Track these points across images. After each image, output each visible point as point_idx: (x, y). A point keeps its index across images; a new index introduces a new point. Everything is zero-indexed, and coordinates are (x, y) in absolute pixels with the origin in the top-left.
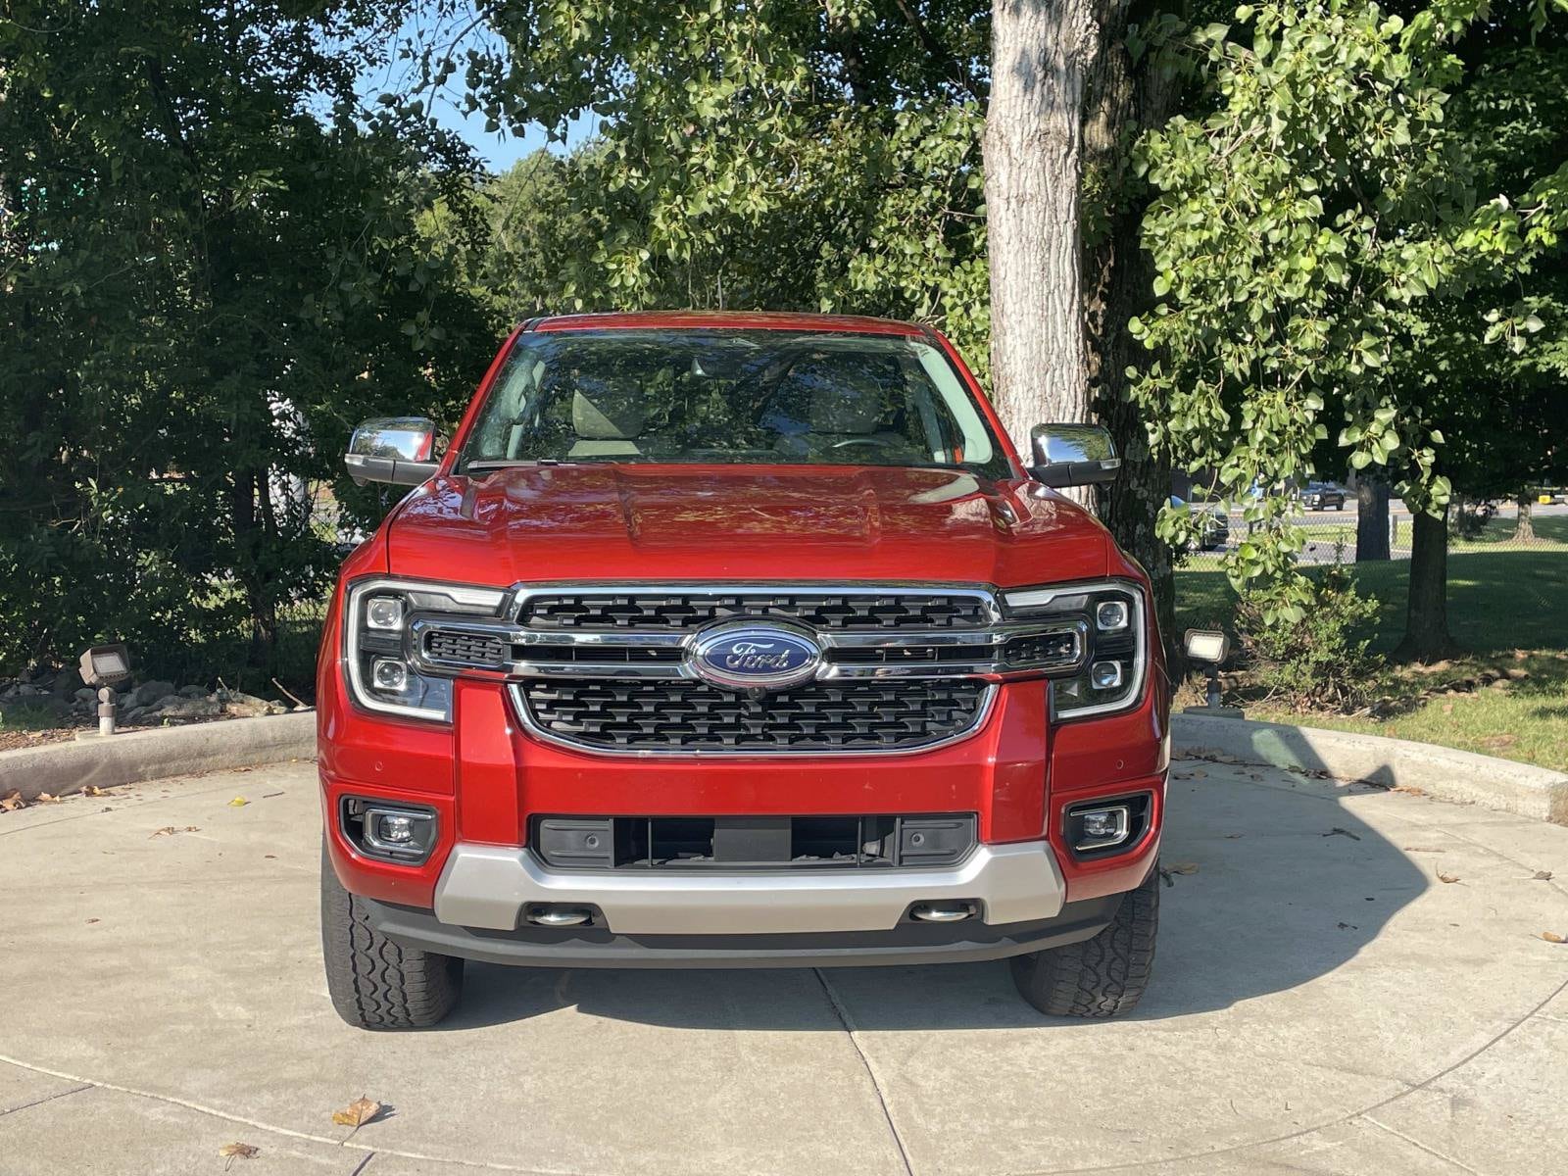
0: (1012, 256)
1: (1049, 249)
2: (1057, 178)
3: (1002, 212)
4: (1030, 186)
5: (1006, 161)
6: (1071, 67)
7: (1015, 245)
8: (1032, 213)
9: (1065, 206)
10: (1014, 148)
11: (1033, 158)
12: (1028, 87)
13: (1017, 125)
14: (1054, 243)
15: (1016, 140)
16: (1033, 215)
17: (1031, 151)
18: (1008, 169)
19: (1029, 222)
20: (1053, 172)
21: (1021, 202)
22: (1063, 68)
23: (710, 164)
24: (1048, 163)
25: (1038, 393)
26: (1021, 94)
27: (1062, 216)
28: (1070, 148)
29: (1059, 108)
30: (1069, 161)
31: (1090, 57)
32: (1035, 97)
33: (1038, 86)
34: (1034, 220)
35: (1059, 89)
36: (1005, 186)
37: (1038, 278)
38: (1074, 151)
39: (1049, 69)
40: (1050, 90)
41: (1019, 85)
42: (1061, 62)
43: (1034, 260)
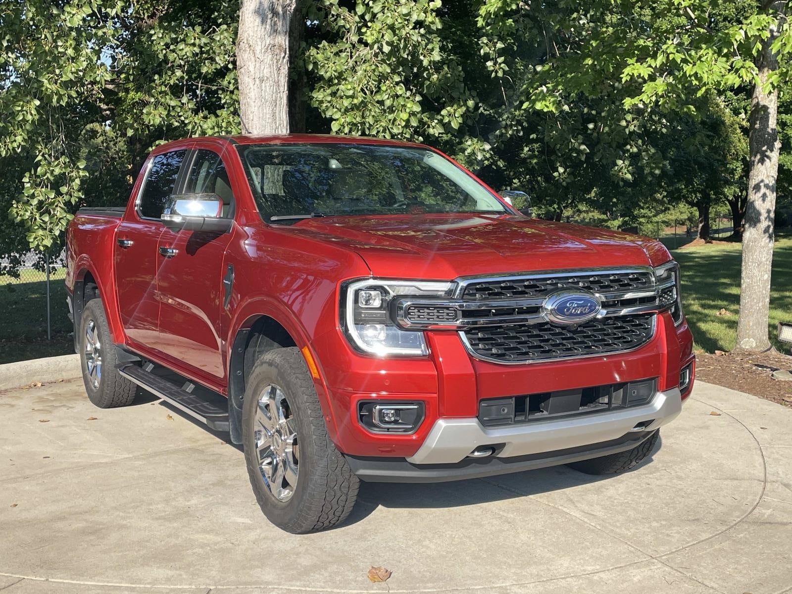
0: (256, 108)
1: (276, 106)
2: (279, 69)
3: (251, 85)
4: (266, 72)
5: (253, 59)
6: (285, 12)
7: (258, 103)
8: (267, 87)
9: (283, 84)
10: (258, 52)
11: (268, 58)
12: (263, 21)
13: (258, 40)
14: (278, 102)
15: (258, 49)
16: (268, 88)
17: (267, 54)
18: (254, 63)
19: (265, 91)
20: (277, 66)
21: (262, 81)
22: (281, 12)
23: (70, 52)
24: (275, 61)
25: (271, 180)
26: (260, 24)
27: (282, 89)
28: (285, 54)
29: (279, 33)
30: (285, 60)
31: (293, 8)
32: (268, 27)
33: (269, 21)
34: (268, 90)
35: (280, 24)
36: (253, 72)
37: (270, 120)
38: (287, 55)
39: (275, 13)
40: (275, 24)
41: (258, 20)
42: (280, 10)
43: (268, 111)
